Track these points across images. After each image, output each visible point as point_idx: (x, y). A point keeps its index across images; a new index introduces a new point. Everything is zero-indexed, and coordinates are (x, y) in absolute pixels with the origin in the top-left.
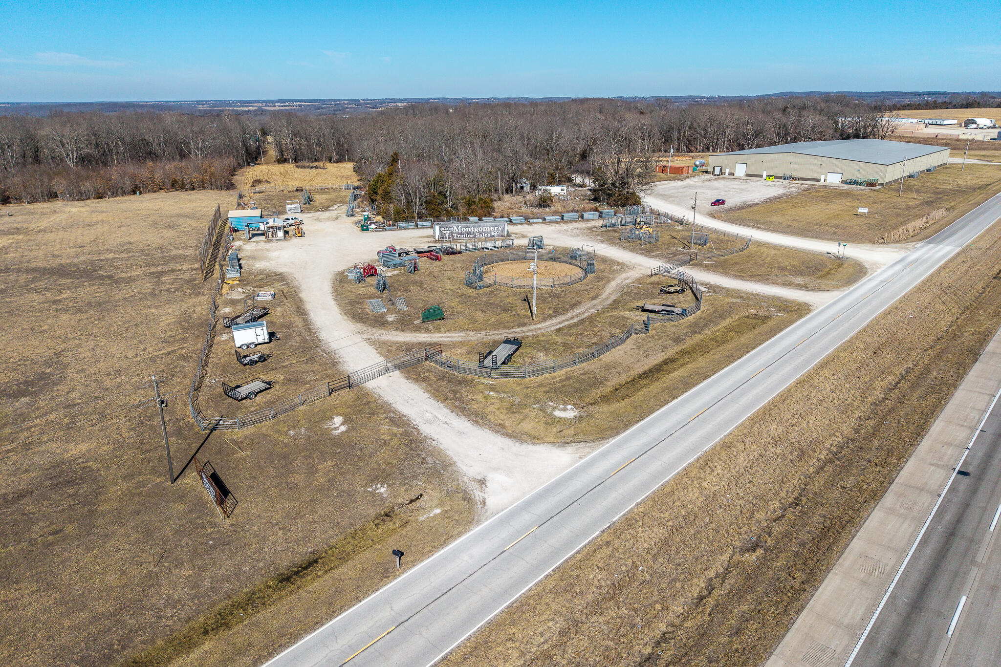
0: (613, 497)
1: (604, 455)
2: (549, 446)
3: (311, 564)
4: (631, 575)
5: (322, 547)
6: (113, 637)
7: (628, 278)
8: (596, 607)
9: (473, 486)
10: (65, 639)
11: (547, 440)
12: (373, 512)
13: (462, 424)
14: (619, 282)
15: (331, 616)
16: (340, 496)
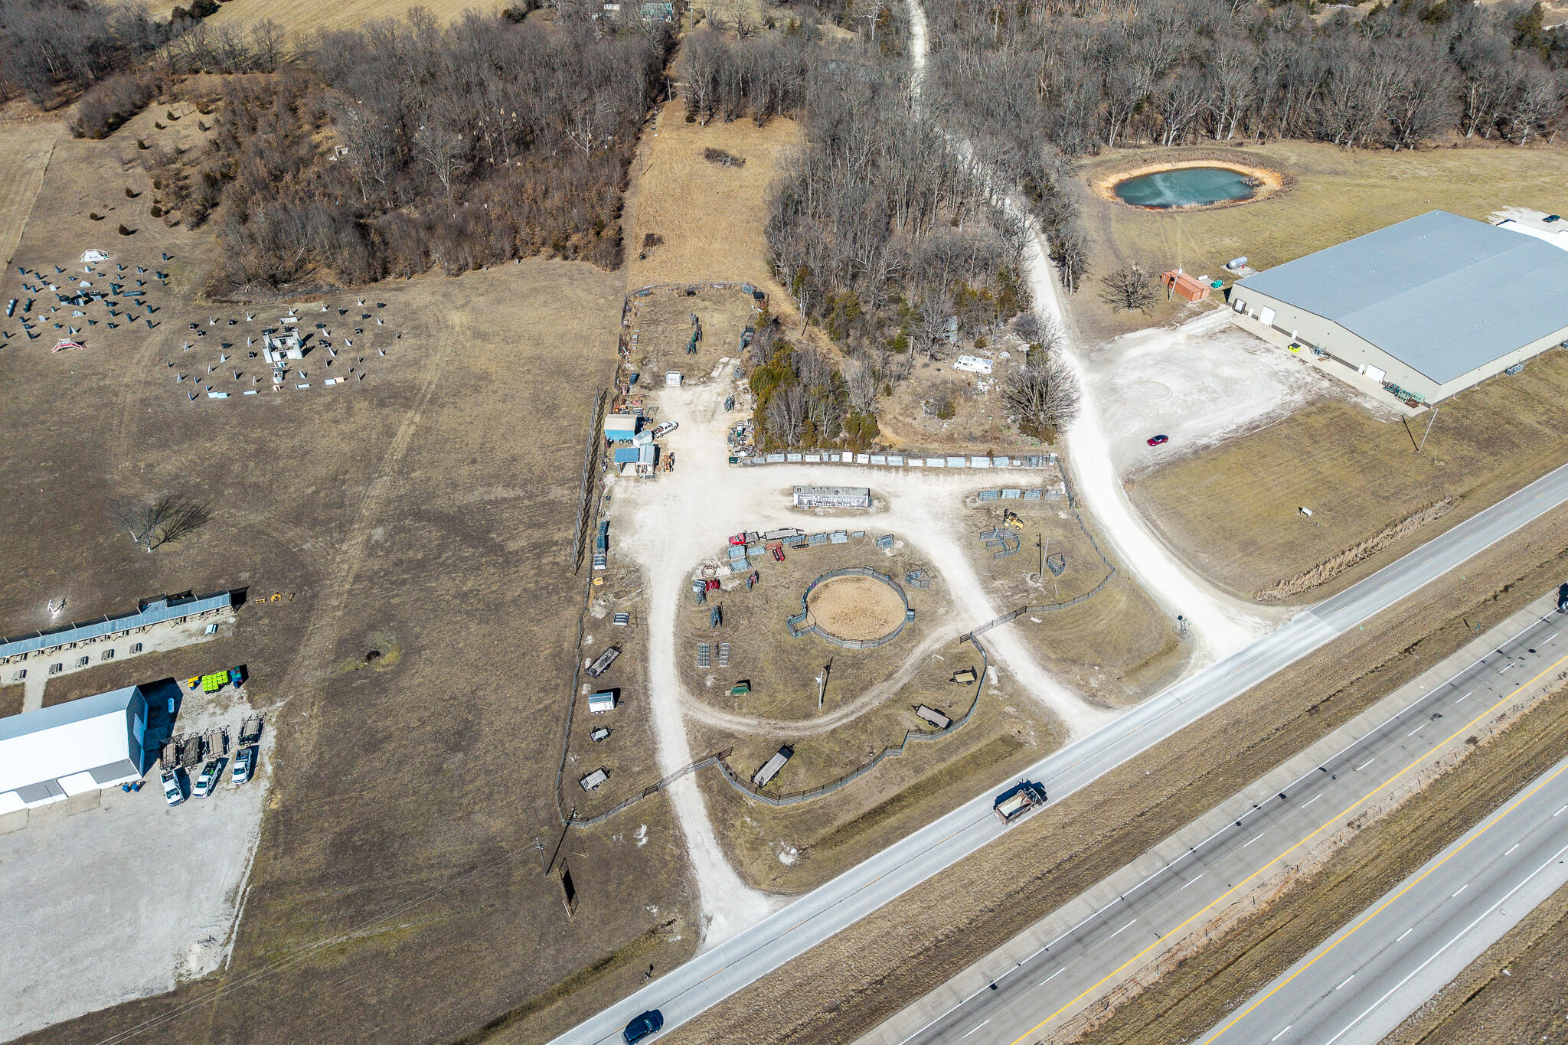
0: (777, 952)
1: (789, 912)
2: (761, 893)
3: (608, 961)
4: (757, 1012)
5: (617, 949)
6: (522, 986)
7: (938, 639)
8: (732, 1029)
9: (704, 921)
10: (502, 982)
11: (763, 887)
12: (647, 927)
13: (716, 854)
14: (926, 646)
15: (612, 1003)
16: (631, 910)
